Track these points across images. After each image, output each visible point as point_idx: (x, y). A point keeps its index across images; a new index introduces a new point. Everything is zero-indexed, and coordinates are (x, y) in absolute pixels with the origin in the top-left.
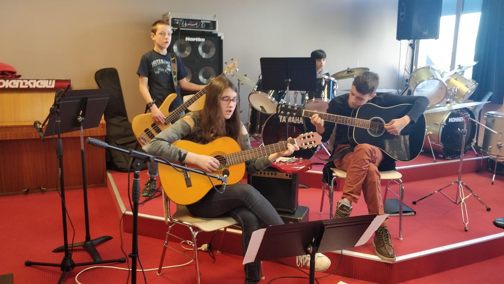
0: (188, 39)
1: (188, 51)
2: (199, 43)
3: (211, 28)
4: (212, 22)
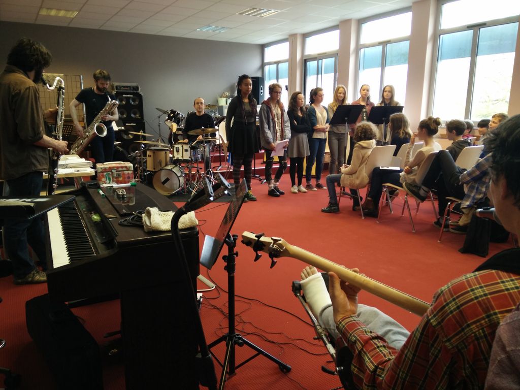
0: (124, 96)
1: (124, 102)
2: (130, 97)
3: (136, 90)
4: (136, 87)
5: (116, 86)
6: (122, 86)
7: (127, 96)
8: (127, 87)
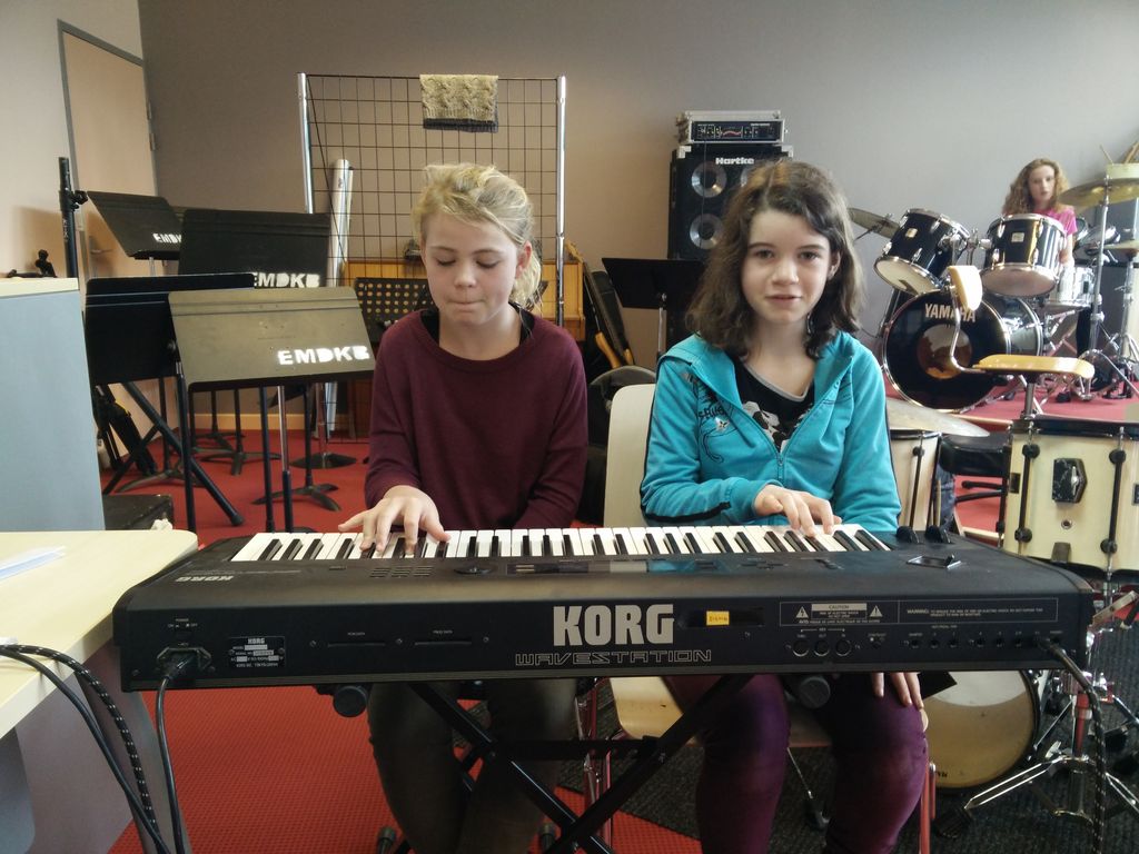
0: (720, 161)
1: (719, 185)
3: (770, 137)
5: (695, 125)
8: (737, 125)
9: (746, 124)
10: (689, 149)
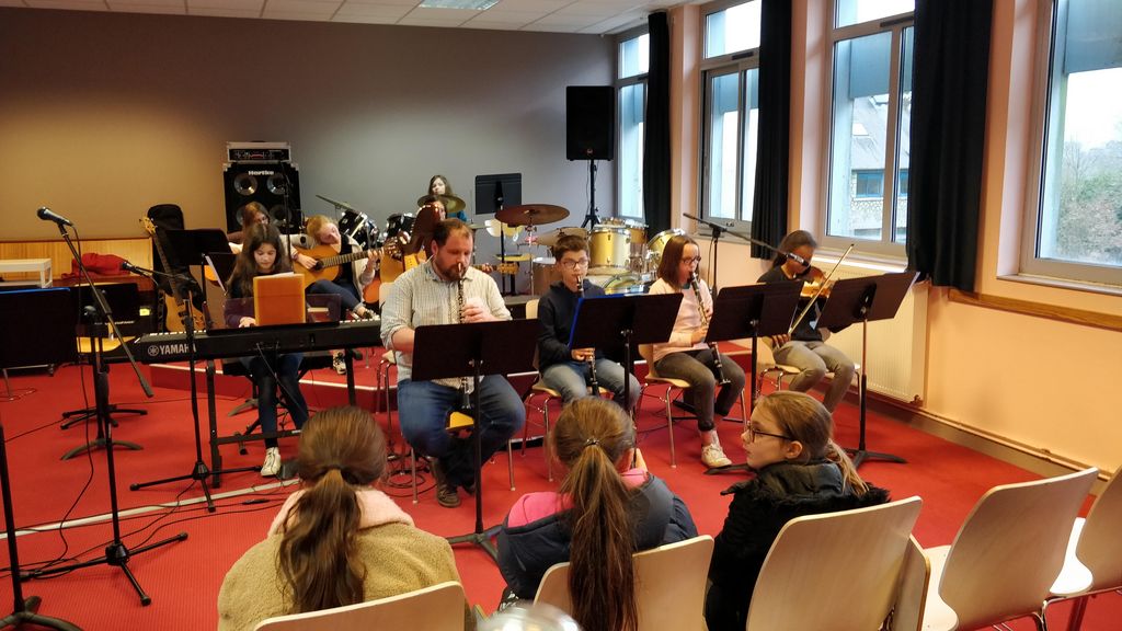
0: (251, 173)
1: (253, 188)
2: (268, 176)
3: (282, 158)
4: (283, 150)
5: (232, 151)
6: (247, 150)
7: (259, 173)
8: (260, 151)
9: (266, 151)
10: (230, 166)
